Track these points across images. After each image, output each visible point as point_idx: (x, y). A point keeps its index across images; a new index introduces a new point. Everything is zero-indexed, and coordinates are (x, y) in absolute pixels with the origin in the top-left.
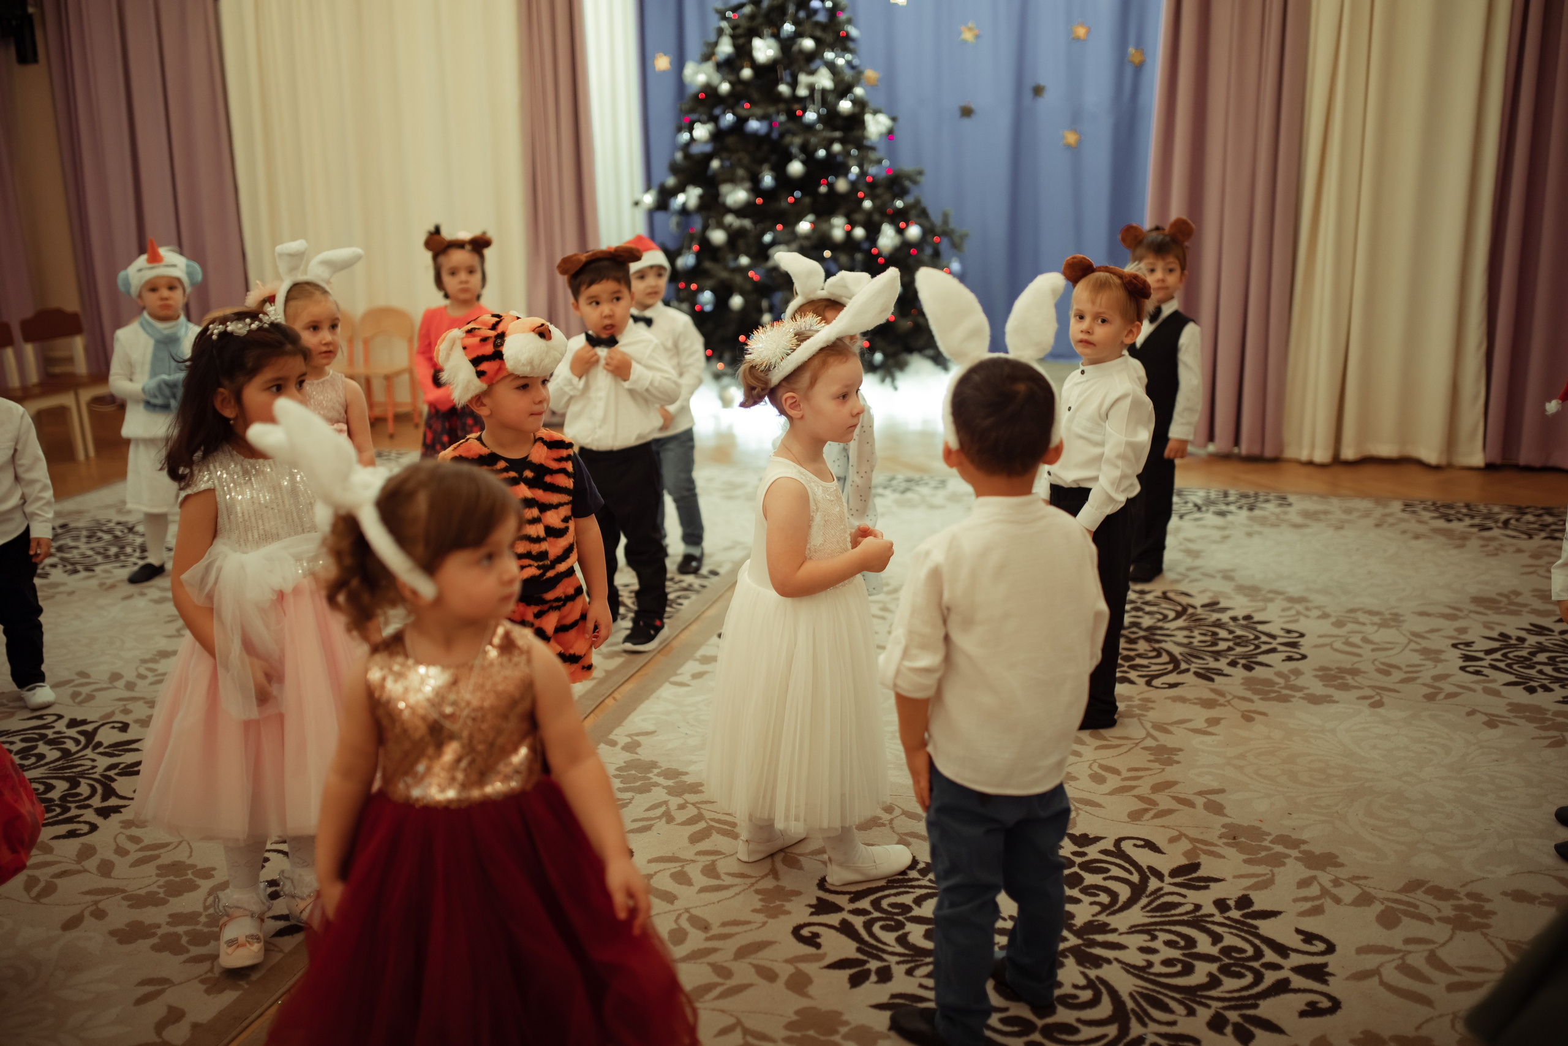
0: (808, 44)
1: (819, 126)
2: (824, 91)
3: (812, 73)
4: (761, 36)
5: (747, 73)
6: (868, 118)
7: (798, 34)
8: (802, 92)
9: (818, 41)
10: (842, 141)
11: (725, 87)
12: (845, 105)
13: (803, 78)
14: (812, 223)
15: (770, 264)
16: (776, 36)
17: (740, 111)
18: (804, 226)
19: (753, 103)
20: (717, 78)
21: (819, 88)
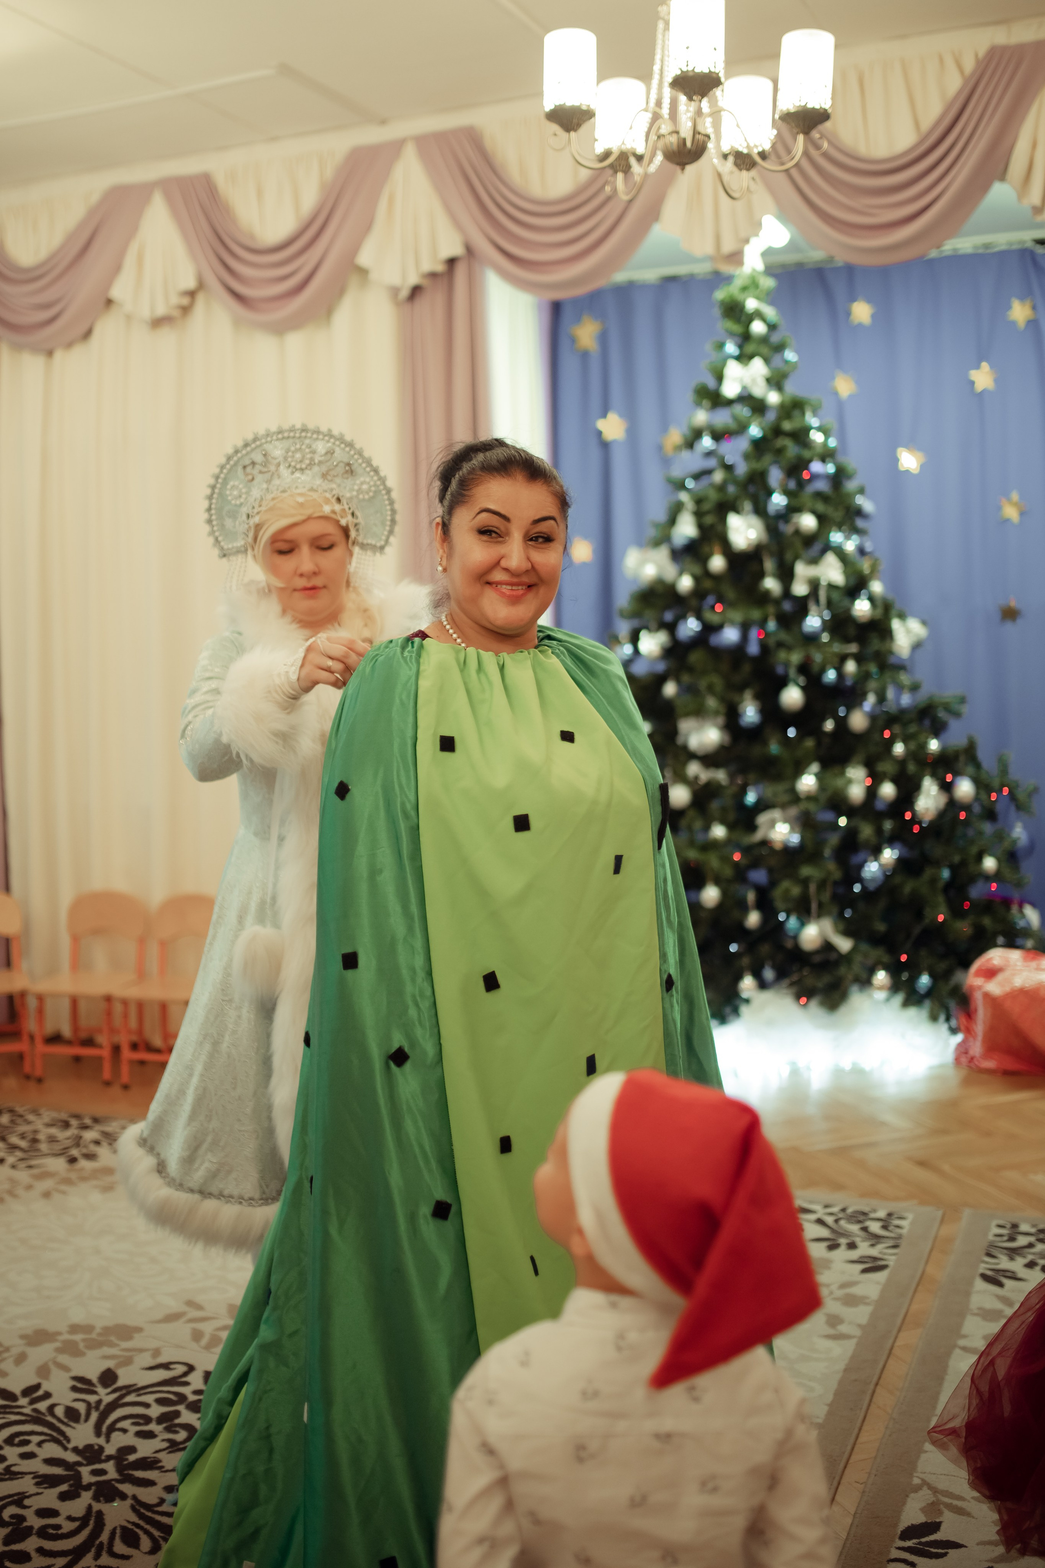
0: (808, 522)
1: (825, 638)
2: (831, 587)
3: (815, 561)
4: (737, 511)
5: (717, 563)
6: (896, 625)
7: (793, 509)
8: (800, 589)
9: (821, 518)
10: (859, 659)
11: (686, 583)
12: (862, 607)
13: (802, 570)
14: (816, 775)
15: (758, 836)
16: (760, 510)
17: (709, 616)
18: (808, 782)
19: (729, 604)
20: (669, 571)
21: (824, 583)
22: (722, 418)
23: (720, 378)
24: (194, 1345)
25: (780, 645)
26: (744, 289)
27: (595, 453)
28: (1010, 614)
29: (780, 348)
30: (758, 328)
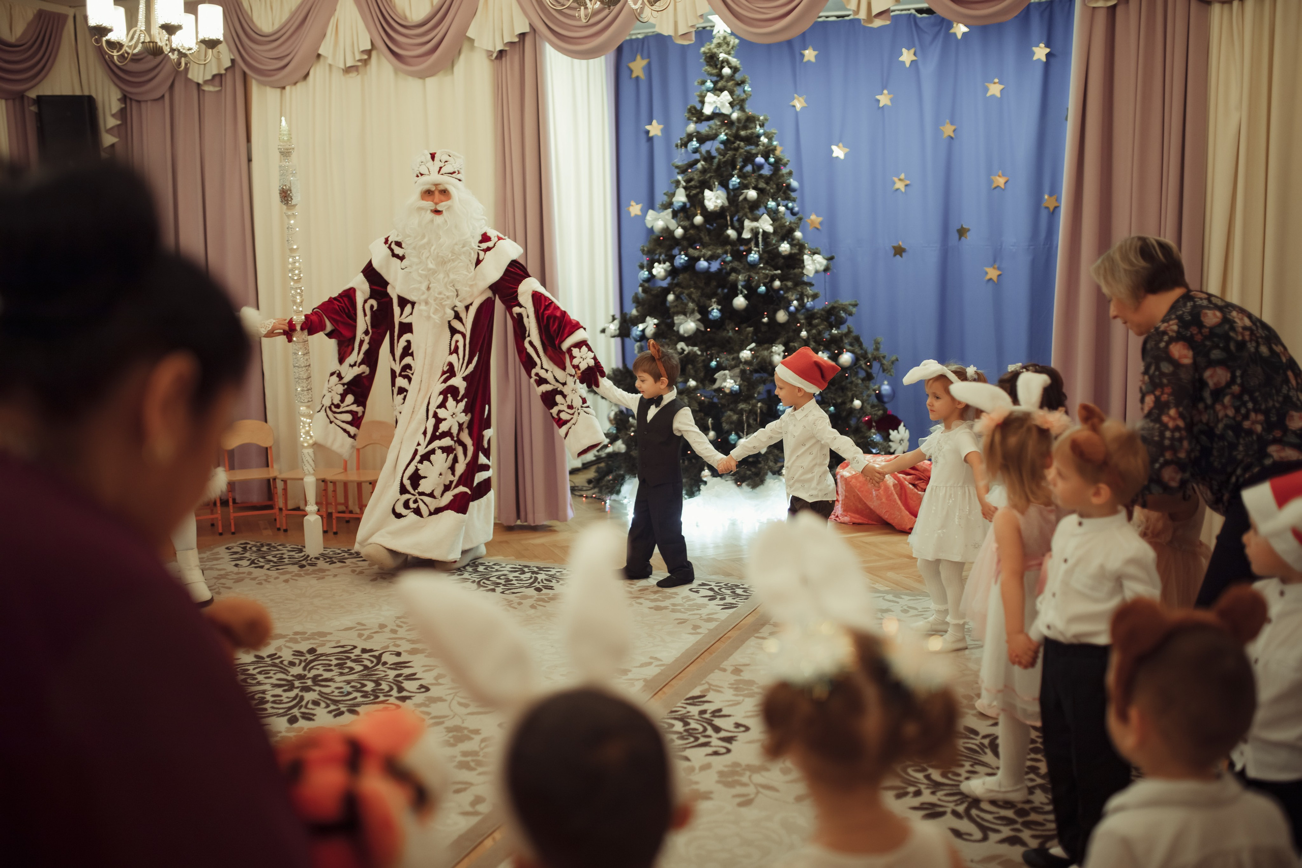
0: (752, 194)
1: (761, 266)
2: (766, 235)
3: (756, 219)
4: (712, 188)
5: (698, 219)
6: (806, 258)
7: (744, 186)
8: (746, 235)
9: (760, 191)
10: (783, 279)
11: (679, 232)
12: (785, 247)
13: (748, 224)
14: (753, 350)
15: (716, 386)
16: (724, 185)
17: (692, 252)
18: (746, 354)
19: (703, 245)
20: (673, 224)
21: (761, 230)
22: (704, 128)
23: (702, 102)
24: (359, 639)
25: (734, 270)
26: (719, 45)
27: (644, 145)
28: (899, 251)
29: (741, 83)
30: (726, 71)
